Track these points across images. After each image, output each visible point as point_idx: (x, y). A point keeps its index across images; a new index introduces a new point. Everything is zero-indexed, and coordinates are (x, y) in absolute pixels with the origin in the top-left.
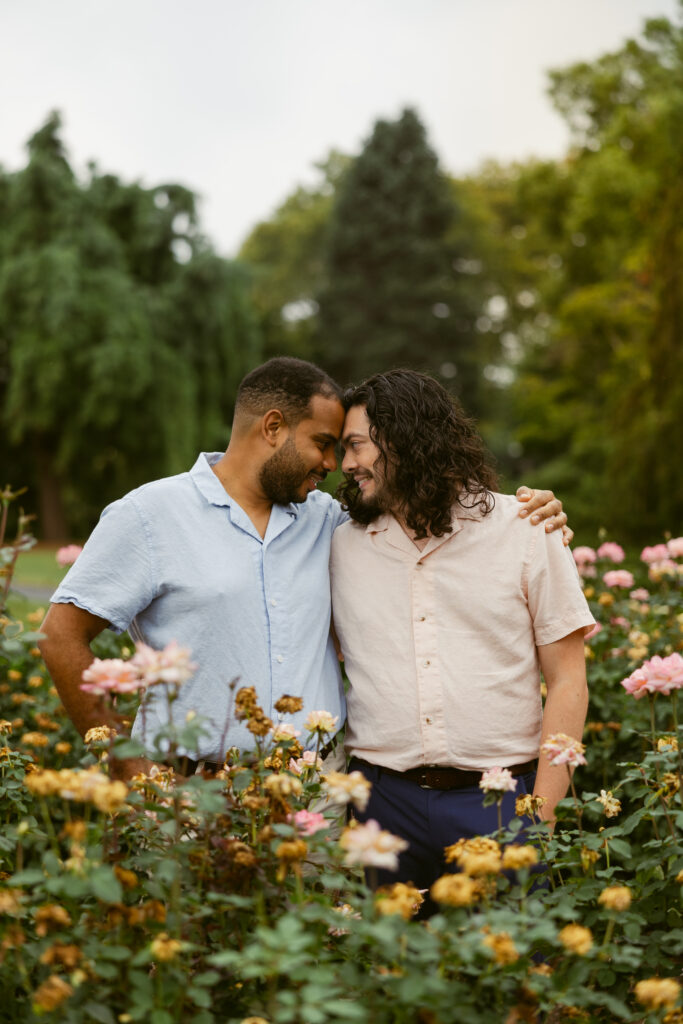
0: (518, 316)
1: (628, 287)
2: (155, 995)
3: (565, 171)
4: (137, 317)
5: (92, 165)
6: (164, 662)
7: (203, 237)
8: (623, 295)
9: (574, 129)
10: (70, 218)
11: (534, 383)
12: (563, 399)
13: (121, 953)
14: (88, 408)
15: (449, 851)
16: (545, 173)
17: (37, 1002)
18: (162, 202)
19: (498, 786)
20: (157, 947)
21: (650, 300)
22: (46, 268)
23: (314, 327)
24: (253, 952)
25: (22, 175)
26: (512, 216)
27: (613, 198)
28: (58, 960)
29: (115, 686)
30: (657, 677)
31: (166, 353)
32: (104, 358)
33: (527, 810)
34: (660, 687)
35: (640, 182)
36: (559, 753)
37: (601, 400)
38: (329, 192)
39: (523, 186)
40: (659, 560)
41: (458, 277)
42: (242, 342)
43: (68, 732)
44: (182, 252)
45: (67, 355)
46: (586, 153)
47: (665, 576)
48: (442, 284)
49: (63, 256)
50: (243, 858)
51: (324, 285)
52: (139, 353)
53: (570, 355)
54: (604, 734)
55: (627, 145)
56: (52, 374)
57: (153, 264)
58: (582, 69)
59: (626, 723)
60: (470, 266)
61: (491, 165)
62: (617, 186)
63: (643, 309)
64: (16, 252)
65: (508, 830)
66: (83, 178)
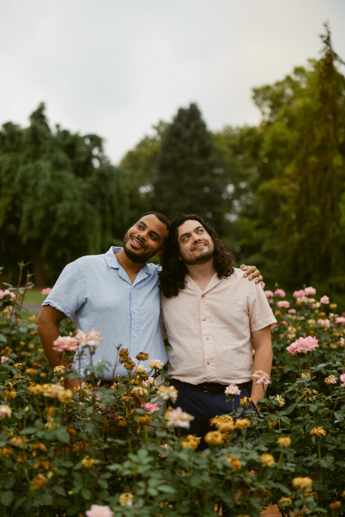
0: (239, 192)
1: (286, 180)
2: (83, 483)
3: (260, 131)
4: (77, 191)
5: (58, 126)
6: (89, 338)
7: (105, 157)
8: (284, 184)
9: (263, 113)
10: (48, 149)
11: (246, 221)
12: (259, 227)
13: (69, 464)
14: (55, 229)
15: (211, 421)
16: (251, 132)
17: (32, 485)
18: (88, 142)
19: (233, 393)
20: (84, 461)
21: (296, 186)
22: (38, 170)
23: (152, 195)
24: (127, 464)
25: (27, 130)
26: (237, 149)
27: (278, 143)
28: (41, 467)
29: (68, 348)
30: (302, 346)
31: (88, 206)
32: (62, 208)
33: (245, 403)
34: (303, 350)
35: (292, 136)
36: (259, 378)
37: (274, 229)
38: (159, 138)
39: (242, 138)
40: (301, 296)
41: (214, 176)
42: (121, 202)
43: (45, 368)
44: (96, 163)
45: (46, 207)
46: (269, 124)
47: (303, 303)
48: (207, 178)
49: (45, 165)
50: (122, 423)
51: (156, 178)
52: (77, 206)
53: (261, 209)
54: (277, 371)
55: (286, 120)
56: (40, 215)
57: (83, 168)
58: (267, 88)
59: (286, 366)
60: (219, 171)
61: (228, 129)
62: (281, 138)
63: (293, 190)
64: (25, 163)
65: (237, 412)
66: (54, 131)
